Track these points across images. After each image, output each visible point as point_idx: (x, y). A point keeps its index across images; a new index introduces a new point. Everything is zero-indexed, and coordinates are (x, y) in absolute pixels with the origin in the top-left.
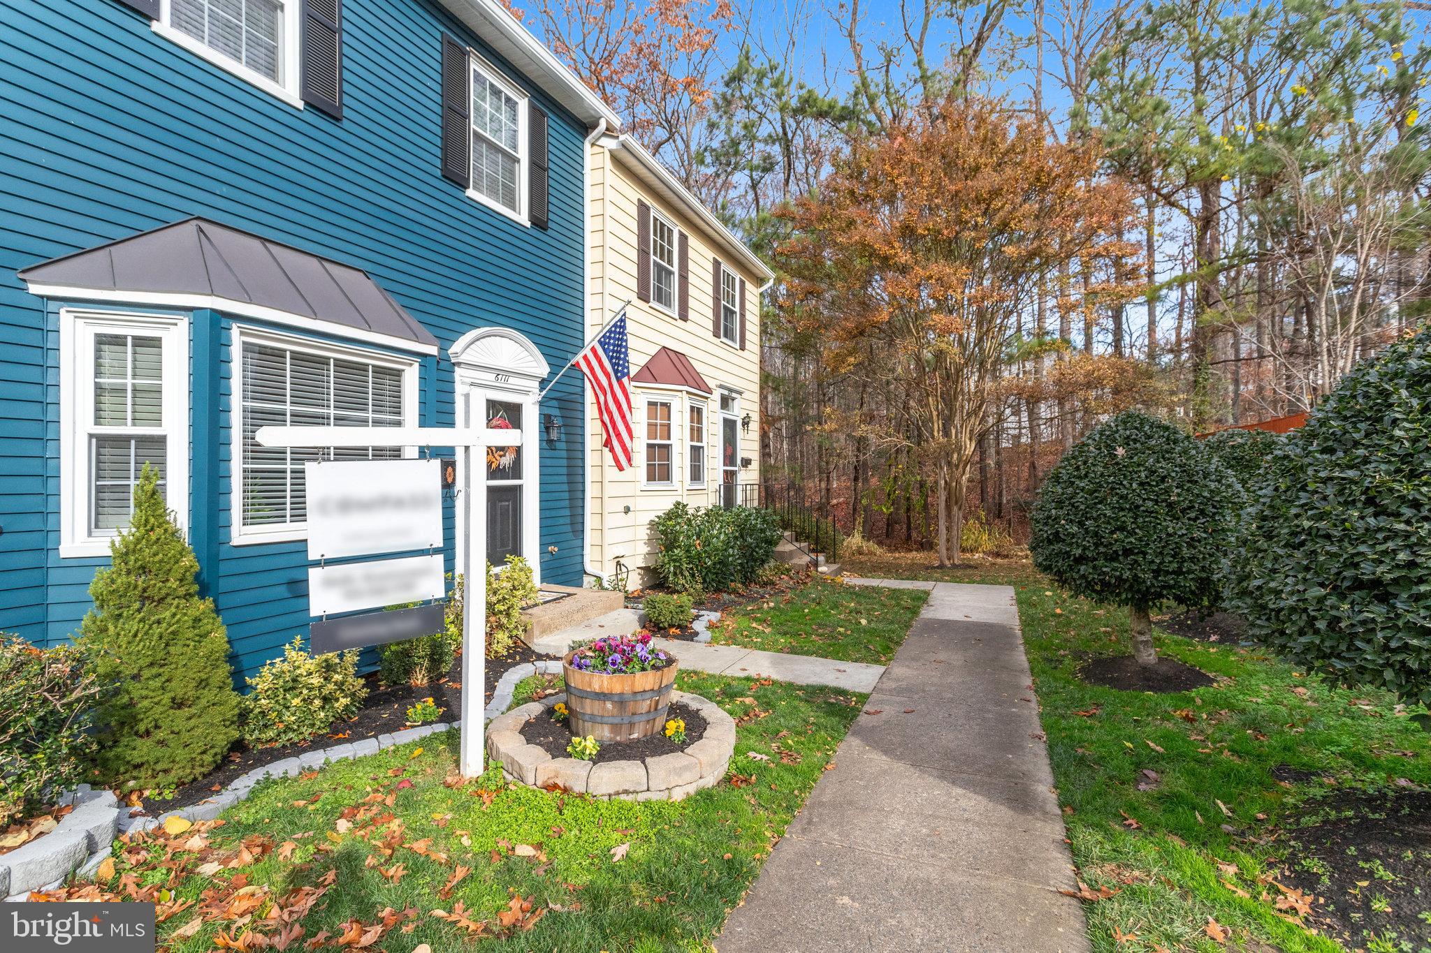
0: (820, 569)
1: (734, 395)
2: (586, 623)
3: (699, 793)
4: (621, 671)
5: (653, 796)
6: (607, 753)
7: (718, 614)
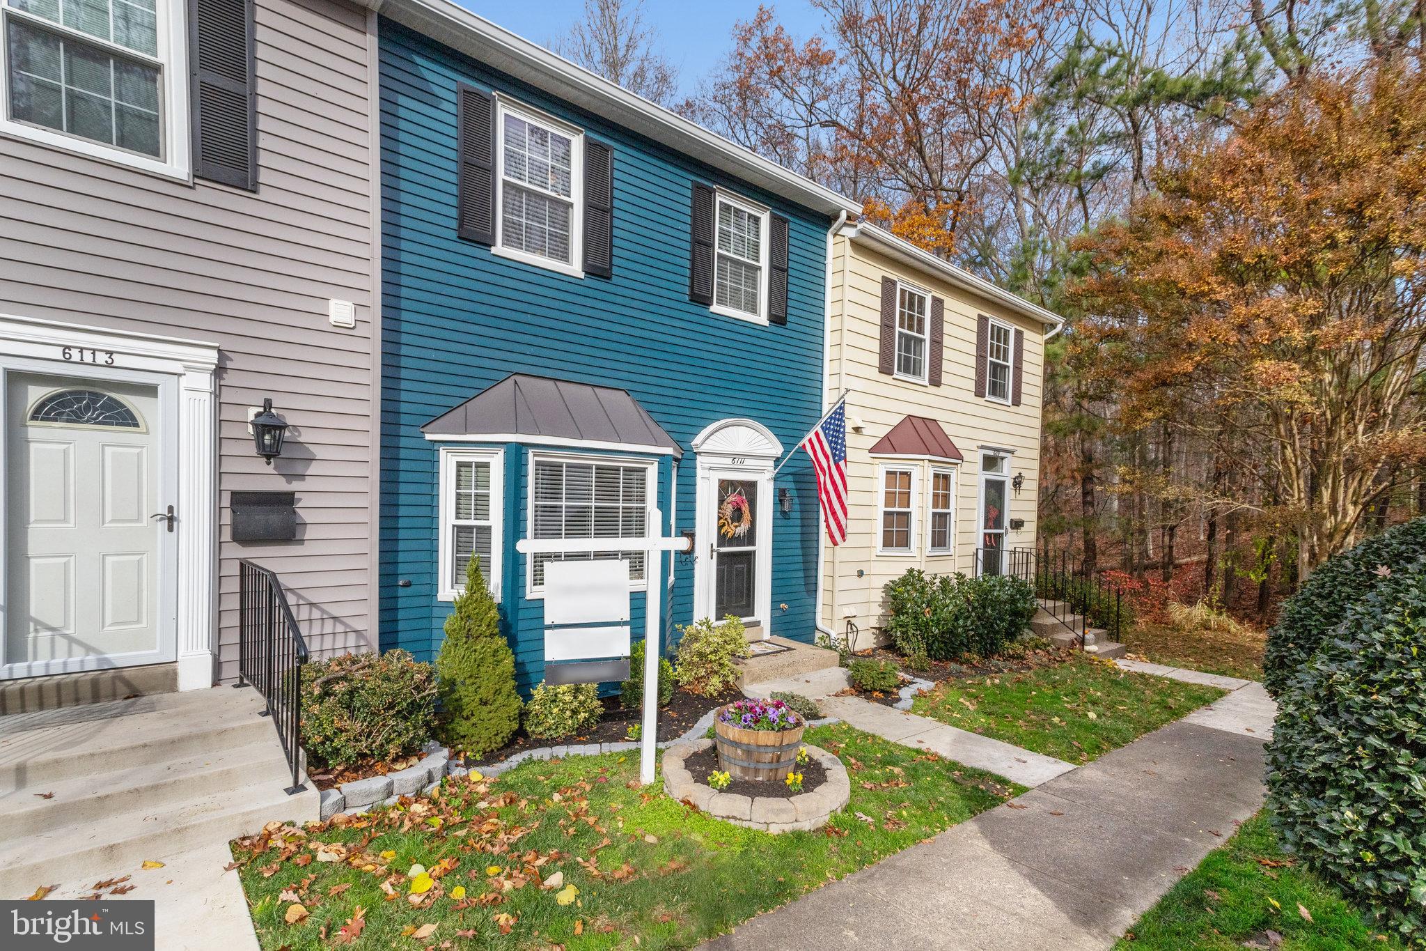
0: (1087, 648)
1: (1002, 454)
2: (796, 676)
3: (793, 833)
4: (750, 727)
5: (754, 826)
6: (734, 787)
7: (932, 685)
